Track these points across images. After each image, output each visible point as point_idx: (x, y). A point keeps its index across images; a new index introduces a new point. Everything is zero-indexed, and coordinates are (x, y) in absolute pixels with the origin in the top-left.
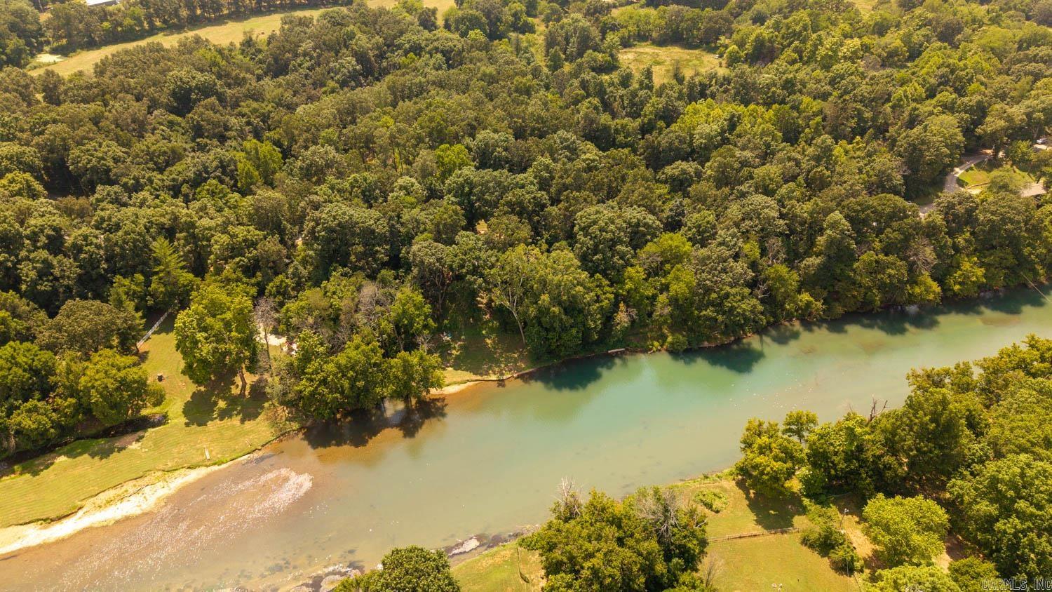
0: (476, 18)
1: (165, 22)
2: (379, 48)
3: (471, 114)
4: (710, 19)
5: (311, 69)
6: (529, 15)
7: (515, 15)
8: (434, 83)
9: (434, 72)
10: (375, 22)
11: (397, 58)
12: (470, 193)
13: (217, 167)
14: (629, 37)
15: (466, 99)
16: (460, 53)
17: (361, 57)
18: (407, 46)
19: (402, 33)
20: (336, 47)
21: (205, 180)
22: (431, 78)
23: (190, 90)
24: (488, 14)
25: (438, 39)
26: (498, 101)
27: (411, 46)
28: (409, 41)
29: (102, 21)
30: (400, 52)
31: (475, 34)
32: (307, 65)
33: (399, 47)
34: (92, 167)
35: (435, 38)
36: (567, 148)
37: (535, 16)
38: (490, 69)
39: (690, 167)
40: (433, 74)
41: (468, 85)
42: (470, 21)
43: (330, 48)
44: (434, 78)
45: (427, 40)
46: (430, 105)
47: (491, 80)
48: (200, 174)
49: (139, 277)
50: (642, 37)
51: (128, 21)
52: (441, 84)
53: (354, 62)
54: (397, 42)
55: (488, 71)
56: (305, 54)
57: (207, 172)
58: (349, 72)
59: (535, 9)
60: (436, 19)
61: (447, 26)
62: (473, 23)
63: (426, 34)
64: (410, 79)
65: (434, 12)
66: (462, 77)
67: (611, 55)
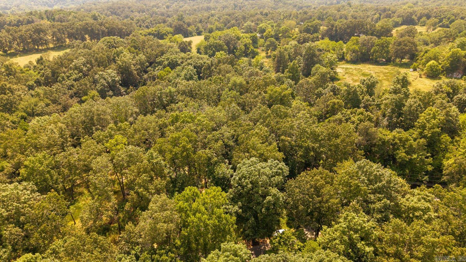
0: (220, 45)
2: (142, 64)
3: (227, 131)
5: (77, 80)
6: (254, 47)
7: (245, 46)
8: (184, 93)
9: (184, 82)
11: (158, 72)
15: (220, 113)
16: (209, 68)
17: (123, 70)
18: (166, 63)
19: (162, 53)
20: (106, 63)
22: (181, 87)
24: (228, 44)
25: (191, 58)
27: (169, 63)
28: (168, 59)
30: (161, 67)
31: (219, 55)
32: (74, 76)
33: (160, 63)
35: (189, 57)
37: (258, 48)
38: (239, 80)
40: (183, 84)
41: (220, 95)
42: (216, 47)
44: (184, 88)
45: (182, 58)
46: (177, 119)
47: (243, 90)
52: (192, 94)
53: (115, 75)
54: (158, 60)
55: (238, 81)
56: (76, 68)
58: (108, 83)
59: (258, 43)
60: (191, 48)
61: (199, 52)
62: (218, 48)
63: (183, 55)
64: (161, 89)
65: (190, 43)
66: (213, 86)
67: (332, 69)
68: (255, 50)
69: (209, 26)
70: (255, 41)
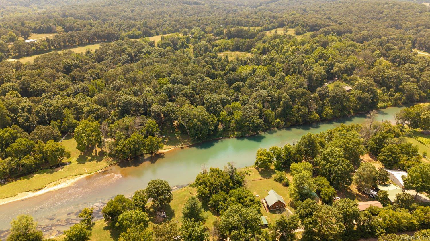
0: (169, 43)
1: (55, 47)
2: (135, 52)
3: (169, 70)
4: (248, 42)
5: (112, 59)
6: (187, 43)
7: (182, 43)
8: (155, 62)
9: (155, 58)
10: (133, 45)
11: (142, 55)
12: (170, 91)
13: (82, 89)
14: (222, 49)
15: (167, 65)
16: (164, 53)
17: (129, 55)
18: (145, 52)
19: (143, 48)
20: (120, 53)
21: (78, 93)
22: (154, 60)
23: (70, 66)
24: (173, 42)
26: (177, 66)
27: (147, 52)
28: (146, 50)
29: (32, 47)
30: (143, 54)
31: (169, 48)
32: (110, 58)
33: (142, 52)
34: (39, 89)
35: (155, 49)
36: (201, 78)
37: (189, 43)
38: (174, 57)
39: (241, 84)
40: (155, 59)
41: (167, 62)
42: (167, 44)
43: (118, 53)
45: (152, 50)
46: (155, 67)
47: (175, 60)
48: (76, 91)
49: (59, 121)
50: (226, 49)
51: (42, 47)
52: (158, 62)
53: (127, 56)
54: (141, 51)
56: (109, 55)
57: (79, 90)
58: (126, 60)
59: (189, 41)
60: (154, 44)
61: (158, 46)
62: (168, 45)
63: (152, 48)
64: (147, 61)
65: (154, 42)
66: (165, 59)
67: (216, 54)
68: (188, 44)
69: (164, 29)
70: (188, 40)
